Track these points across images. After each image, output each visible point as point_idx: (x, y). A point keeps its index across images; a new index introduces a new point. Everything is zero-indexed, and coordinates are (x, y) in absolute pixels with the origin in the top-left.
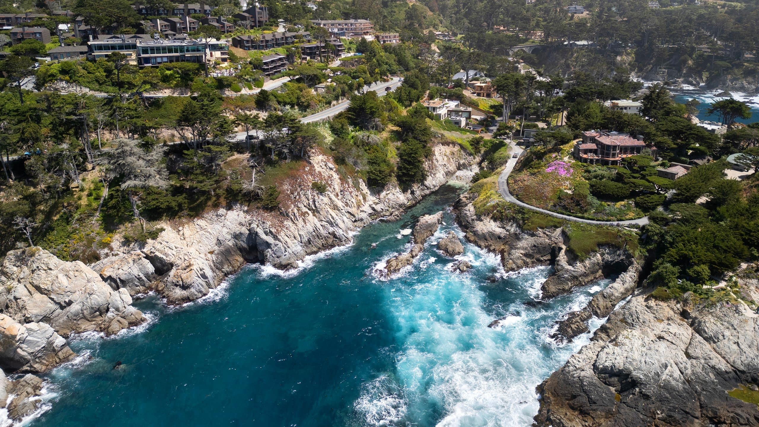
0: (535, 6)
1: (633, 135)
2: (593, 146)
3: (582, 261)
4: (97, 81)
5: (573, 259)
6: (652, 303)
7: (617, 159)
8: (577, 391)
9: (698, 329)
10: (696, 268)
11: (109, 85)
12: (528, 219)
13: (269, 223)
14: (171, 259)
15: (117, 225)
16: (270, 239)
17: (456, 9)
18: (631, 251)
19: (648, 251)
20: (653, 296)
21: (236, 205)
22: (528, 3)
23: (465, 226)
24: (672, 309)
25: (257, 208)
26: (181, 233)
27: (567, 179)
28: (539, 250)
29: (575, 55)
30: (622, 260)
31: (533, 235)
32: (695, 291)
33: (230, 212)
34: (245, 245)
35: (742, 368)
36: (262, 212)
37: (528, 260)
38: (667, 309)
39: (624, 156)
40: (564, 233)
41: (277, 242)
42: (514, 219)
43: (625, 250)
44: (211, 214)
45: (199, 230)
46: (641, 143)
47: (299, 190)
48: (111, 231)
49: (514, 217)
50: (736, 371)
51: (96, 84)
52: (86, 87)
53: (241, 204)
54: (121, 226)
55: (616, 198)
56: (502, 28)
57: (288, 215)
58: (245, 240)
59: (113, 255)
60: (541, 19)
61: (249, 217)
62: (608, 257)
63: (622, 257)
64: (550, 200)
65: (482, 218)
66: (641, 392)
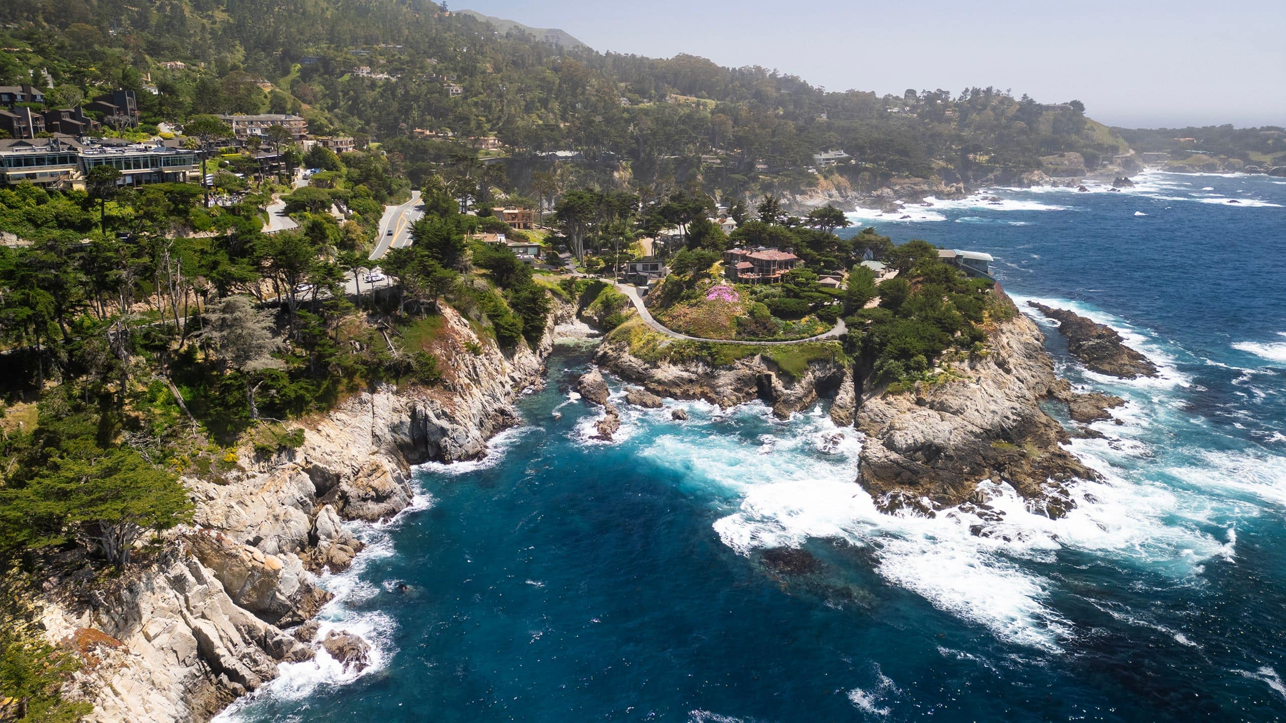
0: (465, 98)
1: (783, 249)
2: (748, 265)
3: (799, 382)
4: (29, 220)
5: (788, 382)
6: (891, 399)
7: (777, 275)
8: (899, 469)
9: (942, 408)
10: (916, 358)
11: (52, 228)
12: (717, 353)
13: (439, 402)
14: (334, 468)
15: (235, 434)
16: (444, 423)
17: (330, 102)
18: (841, 362)
19: (855, 359)
20: (889, 392)
21: (380, 384)
22: (453, 94)
23: (640, 378)
24: (908, 400)
25: (413, 384)
26: (323, 433)
27: (737, 304)
28: (745, 382)
29: (559, 172)
30: (834, 373)
31: (731, 369)
32: (922, 379)
33: (375, 396)
34: (407, 439)
35: (989, 428)
36: (423, 389)
37: (740, 395)
38: (905, 401)
39: (782, 272)
40: (764, 359)
41: (455, 426)
42: (698, 358)
43: (835, 362)
44: (350, 403)
45: (342, 428)
46: (792, 256)
47: (454, 354)
48: (230, 444)
49: (697, 356)
50: (987, 431)
51: (29, 226)
52: (10, 232)
53: (388, 383)
54: (243, 434)
55: (798, 315)
56: (428, 133)
57: (455, 389)
58: (407, 431)
59: (248, 478)
60: (483, 119)
61: (404, 400)
62: (818, 374)
63: (833, 370)
64: (731, 329)
65: (659, 363)
66: (946, 456)
